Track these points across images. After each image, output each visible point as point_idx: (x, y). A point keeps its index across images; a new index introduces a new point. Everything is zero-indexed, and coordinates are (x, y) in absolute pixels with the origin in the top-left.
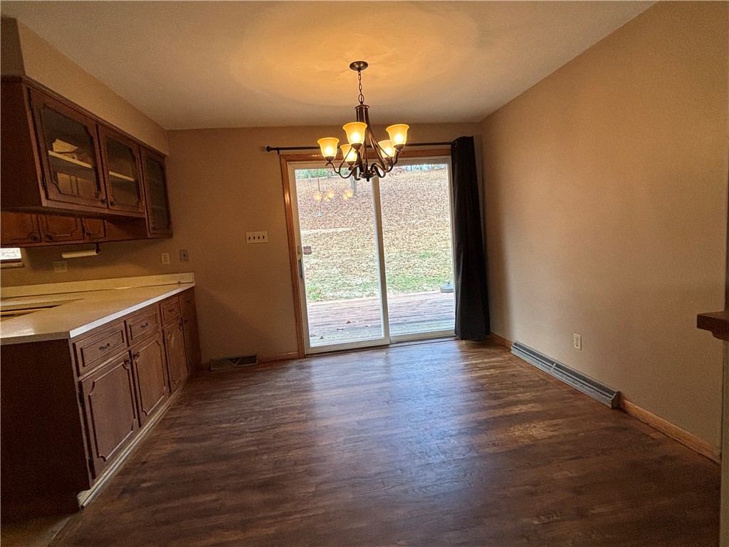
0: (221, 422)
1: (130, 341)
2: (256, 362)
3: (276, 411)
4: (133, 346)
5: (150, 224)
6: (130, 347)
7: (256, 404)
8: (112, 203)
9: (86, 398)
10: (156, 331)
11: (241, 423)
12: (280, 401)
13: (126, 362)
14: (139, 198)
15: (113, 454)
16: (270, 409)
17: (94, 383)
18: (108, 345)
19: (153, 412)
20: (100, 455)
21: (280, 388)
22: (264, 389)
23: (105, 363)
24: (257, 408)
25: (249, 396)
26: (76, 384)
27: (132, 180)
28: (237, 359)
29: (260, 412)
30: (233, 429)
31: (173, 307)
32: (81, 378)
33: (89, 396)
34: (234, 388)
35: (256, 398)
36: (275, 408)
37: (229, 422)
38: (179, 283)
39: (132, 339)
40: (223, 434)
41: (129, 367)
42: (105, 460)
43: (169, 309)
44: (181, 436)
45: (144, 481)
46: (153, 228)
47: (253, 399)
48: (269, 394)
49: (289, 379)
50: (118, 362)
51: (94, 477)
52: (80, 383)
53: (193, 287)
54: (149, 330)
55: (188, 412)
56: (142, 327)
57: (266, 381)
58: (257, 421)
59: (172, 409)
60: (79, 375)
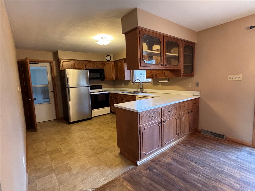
0: (192, 161)
1: (162, 116)
2: (223, 138)
3: (222, 172)
4: (163, 118)
5: (182, 72)
6: (162, 118)
7: (213, 161)
8: (165, 65)
9: (141, 133)
10: (176, 113)
11: (200, 167)
12: (227, 167)
13: (159, 123)
14: (179, 62)
15: (149, 153)
16: (218, 168)
17: (145, 128)
18: (153, 116)
19: (168, 144)
20: (144, 152)
21: (230, 159)
22: (222, 156)
23: (151, 122)
24: (212, 164)
25: (212, 155)
26: (139, 127)
27: (177, 55)
28: (214, 133)
29: (212, 167)
30: (196, 168)
31: (186, 105)
32: (140, 126)
33: (142, 132)
34: (206, 147)
35: (215, 158)
36: (221, 169)
37: (196, 163)
38: (194, 95)
39: (163, 115)
40: (190, 168)
41: (160, 125)
42: (145, 155)
43: (184, 106)
44: (175, 158)
45: (156, 169)
46: (184, 73)
47: (212, 158)
48: (223, 160)
49: (239, 157)
50: (156, 123)
51: (141, 158)
52: (140, 127)
53: (199, 98)
54: (172, 113)
55: (183, 149)
56: (169, 111)
57: (225, 152)
58: (209, 171)
59: (178, 144)
60: (140, 125)
